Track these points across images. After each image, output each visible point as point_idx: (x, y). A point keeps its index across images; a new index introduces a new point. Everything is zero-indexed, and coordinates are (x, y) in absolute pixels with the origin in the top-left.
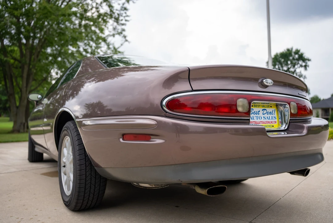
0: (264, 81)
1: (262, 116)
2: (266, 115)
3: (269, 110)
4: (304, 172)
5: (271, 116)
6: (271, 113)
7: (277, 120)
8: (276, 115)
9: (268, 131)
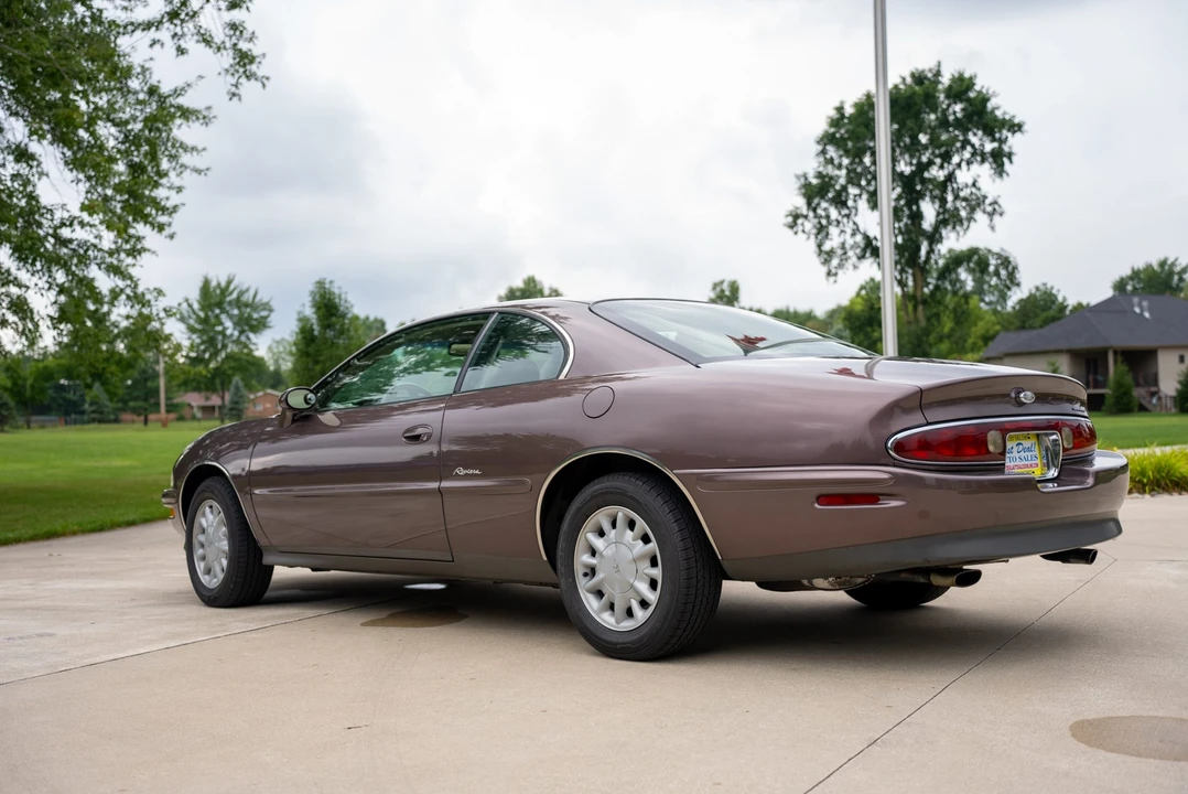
0: (1022, 395)
1: (1017, 455)
2: (1022, 454)
3: (1027, 443)
4: (1088, 557)
5: (1029, 454)
6: (1029, 450)
7: (1038, 461)
8: (1036, 452)
9: (1039, 481)
